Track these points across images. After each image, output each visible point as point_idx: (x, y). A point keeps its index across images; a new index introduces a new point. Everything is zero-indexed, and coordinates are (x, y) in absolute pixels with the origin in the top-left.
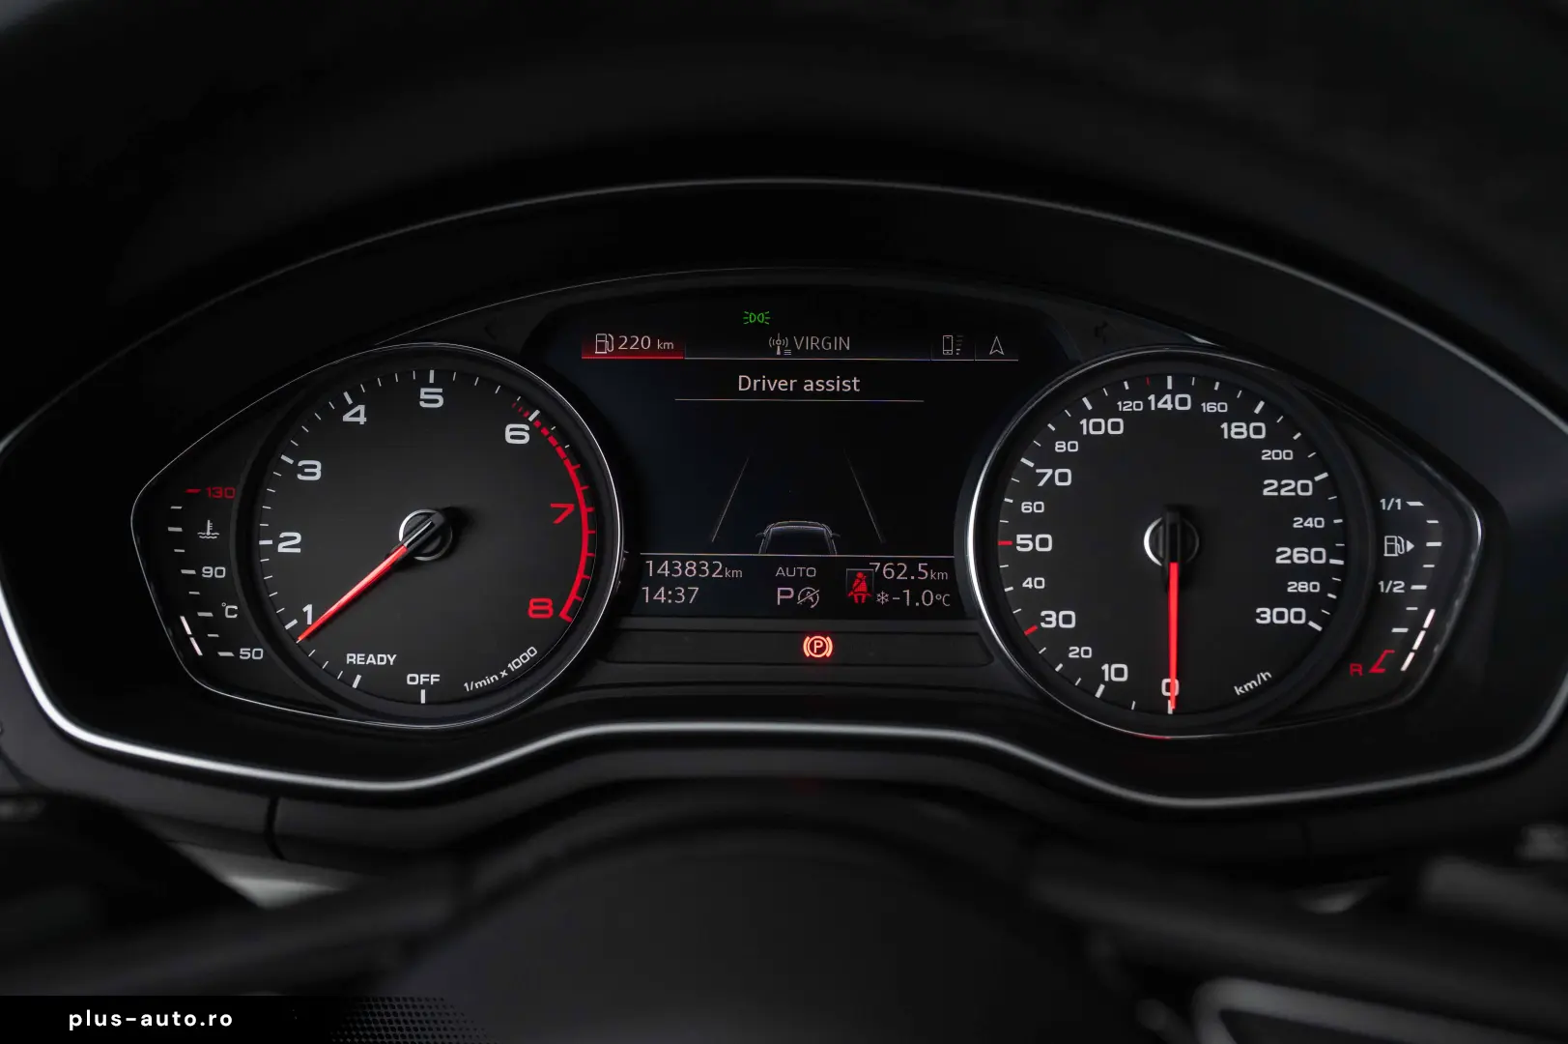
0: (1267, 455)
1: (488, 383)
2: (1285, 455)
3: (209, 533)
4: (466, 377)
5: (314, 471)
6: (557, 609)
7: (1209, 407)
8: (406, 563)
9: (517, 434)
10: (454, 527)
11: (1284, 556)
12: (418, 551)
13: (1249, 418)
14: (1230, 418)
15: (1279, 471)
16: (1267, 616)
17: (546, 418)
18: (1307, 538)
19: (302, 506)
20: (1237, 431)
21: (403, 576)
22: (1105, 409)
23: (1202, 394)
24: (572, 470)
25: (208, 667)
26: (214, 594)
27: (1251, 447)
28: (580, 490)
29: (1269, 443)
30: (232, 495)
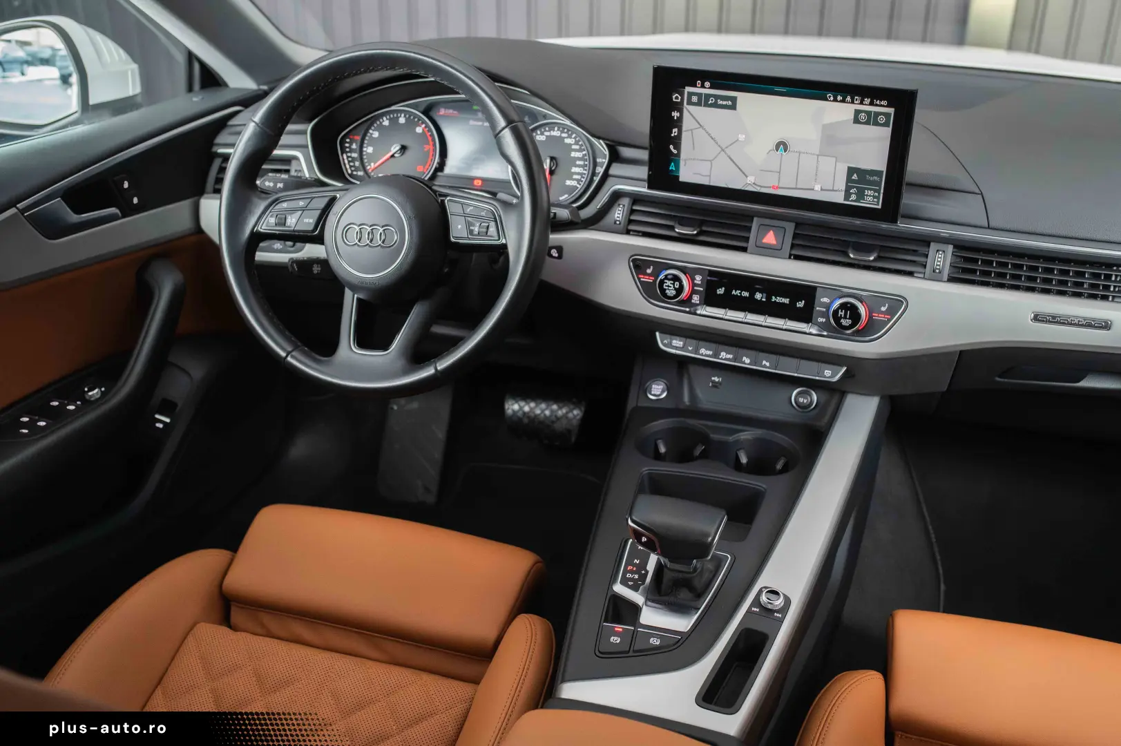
0: (574, 147)
1: (414, 118)
2: (577, 147)
3: (354, 146)
4: (410, 116)
5: (376, 134)
6: (424, 168)
7: (564, 135)
8: (393, 156)
9: (419, 130)
10: (403, 148)
11: (574, 170)
12: (395, 153)
13: (571, 138)
14: (567, 138)
15: (576, 150)
16: (568, 183)
17: (426, 127)
18: (579, 166)
19: (373, 142)
20: (568, 141)
21: (392, 159)
22: (542, 134)
23: (562, 132)
24: (430, 139)
25: (351, 175)
26: (354, 160)
27: (571, 145)
28: (431, 143)
29: (575, 144)
30: (359, 138)
